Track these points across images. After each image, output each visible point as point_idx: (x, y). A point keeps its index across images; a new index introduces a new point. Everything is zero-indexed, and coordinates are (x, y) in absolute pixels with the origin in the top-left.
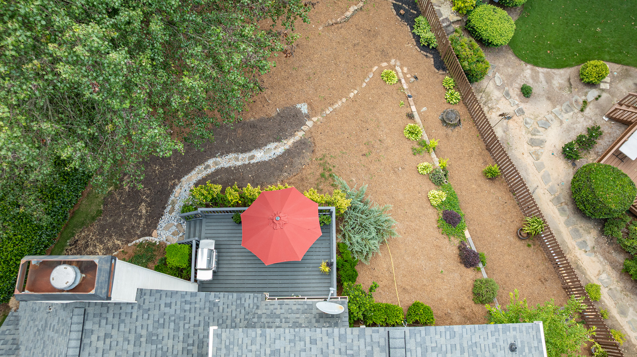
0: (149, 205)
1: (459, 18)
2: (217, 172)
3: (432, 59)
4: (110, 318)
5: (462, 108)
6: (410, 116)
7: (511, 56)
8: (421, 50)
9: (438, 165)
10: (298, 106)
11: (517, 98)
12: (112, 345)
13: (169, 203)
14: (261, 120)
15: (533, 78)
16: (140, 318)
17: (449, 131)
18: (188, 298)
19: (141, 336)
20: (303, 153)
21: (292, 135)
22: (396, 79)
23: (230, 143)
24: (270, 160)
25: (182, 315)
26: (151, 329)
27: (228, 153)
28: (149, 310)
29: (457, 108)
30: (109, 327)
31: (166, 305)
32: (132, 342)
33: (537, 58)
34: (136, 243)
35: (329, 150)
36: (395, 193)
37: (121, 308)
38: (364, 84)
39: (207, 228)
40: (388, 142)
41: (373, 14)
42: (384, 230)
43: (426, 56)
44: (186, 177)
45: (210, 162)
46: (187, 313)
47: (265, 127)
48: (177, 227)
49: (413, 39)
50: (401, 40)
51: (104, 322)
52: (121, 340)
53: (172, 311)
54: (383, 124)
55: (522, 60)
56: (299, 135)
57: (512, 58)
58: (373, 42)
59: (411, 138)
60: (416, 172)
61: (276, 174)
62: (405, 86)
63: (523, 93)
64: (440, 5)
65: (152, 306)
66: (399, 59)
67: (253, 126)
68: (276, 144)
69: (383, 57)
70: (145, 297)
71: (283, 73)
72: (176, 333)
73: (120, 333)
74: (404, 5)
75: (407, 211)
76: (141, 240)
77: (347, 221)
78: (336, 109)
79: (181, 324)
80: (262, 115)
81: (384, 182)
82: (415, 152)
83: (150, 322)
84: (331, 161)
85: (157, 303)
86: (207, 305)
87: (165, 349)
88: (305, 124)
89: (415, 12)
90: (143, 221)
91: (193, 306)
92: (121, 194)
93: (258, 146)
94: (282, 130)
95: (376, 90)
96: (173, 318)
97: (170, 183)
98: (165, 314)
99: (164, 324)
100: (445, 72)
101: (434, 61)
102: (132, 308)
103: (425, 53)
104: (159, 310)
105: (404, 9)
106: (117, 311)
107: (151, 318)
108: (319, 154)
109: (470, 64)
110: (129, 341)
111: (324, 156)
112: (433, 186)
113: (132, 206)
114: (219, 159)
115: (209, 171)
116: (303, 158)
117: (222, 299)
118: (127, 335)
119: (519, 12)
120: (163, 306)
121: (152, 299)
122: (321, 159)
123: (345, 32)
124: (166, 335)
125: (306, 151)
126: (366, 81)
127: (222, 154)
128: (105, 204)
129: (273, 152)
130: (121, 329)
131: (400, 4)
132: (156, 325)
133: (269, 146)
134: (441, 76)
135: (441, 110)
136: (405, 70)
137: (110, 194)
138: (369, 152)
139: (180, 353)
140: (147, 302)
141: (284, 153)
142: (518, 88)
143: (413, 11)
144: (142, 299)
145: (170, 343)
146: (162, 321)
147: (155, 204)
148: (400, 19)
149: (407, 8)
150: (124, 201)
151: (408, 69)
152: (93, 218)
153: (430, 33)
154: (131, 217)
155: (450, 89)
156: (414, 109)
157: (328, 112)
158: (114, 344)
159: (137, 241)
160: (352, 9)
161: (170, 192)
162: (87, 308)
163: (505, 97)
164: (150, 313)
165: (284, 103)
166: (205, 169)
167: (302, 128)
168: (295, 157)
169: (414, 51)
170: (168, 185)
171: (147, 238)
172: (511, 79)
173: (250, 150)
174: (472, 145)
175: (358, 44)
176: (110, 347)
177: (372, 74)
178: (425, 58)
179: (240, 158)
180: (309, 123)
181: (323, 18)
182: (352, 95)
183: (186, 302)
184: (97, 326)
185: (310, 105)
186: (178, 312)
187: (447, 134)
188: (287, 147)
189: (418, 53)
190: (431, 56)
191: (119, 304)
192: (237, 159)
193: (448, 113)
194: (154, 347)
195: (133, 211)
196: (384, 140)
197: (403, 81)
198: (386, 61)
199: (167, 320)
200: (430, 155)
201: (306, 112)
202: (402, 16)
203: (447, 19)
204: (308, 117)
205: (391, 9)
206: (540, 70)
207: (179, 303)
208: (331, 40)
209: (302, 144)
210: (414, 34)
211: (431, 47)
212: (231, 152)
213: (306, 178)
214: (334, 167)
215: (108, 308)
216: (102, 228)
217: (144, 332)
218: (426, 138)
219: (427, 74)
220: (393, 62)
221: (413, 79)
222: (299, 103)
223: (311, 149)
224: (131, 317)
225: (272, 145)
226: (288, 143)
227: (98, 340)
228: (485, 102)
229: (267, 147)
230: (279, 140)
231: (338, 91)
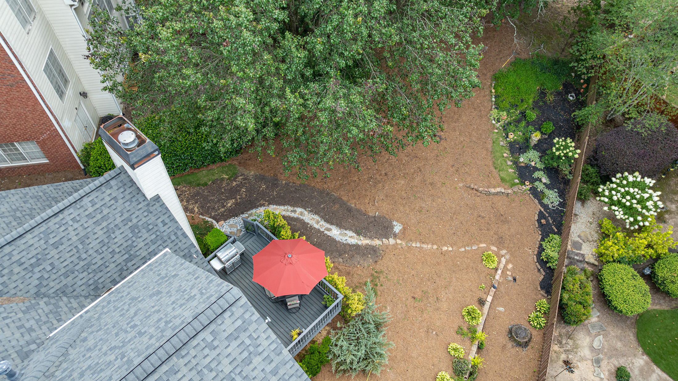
0: (236, 204)
1: (596, 263)
2: (297, 220)
3: (542, 277)
4: (127, 192)
5: (539, 336)
6: (481, 302)
7: (631, 335)
8: (538, 262)
9: (471, 357)
10: (395, 223)
11: (607, 373)
12: (112, 206)
13: (248, 213)
14: (358, 211)
15: (641, 370)
16: (141, 211)
17: (510, 344)
18: (179, 233)
19: (131, 221)
20: (368, 257)
21: (371, 238)
22: (494, 266)
23: (324, 208)
24: (339, 241)
25: (165, 238)
26: (140, 223)
27: (316, 213)
28: (151, 213)
29: (535, 333)
30: (122, 196)
31: (163, 221)
32: (123, 218)
33: (661, 358)
34: (205, 219)
35: (390, 271)
36: (412, 347)
37: (138, 194)
38: (463, 249)
39: (252, 243)
40: (444, 305)
41: (516, 206)
42: (373, 361)
43: (539, 270)
44: (275, 206)
45: (299, 210)
46: (169, 241)
47: (356, 217)
48: (238, 230)
49: (537, 249)
50: (525, 242)
51: (122, 190)
52: (119, 209)
53: (162, 229)
54: (451, 289)
55: (642, 346)
56: (377, 242)
57: (631, 336)
58: (498, 225)
59: (466, 317)
60: (445, 346)
61: (334, 254)
62: (497, 277)
63: (617, 374)
64: (586, 241)
65: (155, 213)
66: (511, 254)
67: (349, 210)
68: (354, 234)
69: (498, 242)
70: (157, 203)
71: (403, 193)
72: (150, 243)
73: (122, 206)
74: (549, 218)
75: (409, 371)
76: (210, 219)
77: (349, 326)
78: (423, 248)
79: (159, 242)
80: (363, 209)
81: (412, 331)
82: (459, 332)
83: (144, 220)
84: (384, 280)
85: (159, 215)
86: (186, 251)
87: (135, 244)
88: (388, 239)
89: (556, 230)
90: (223, 210)
91: (177, 241)
92: (228, 184)
93: (340, 225)
94: (367, 229)
95: (469, 261)
96: (158, 233)
97: (261, 202)
98: (156, 225)
99: (150, 230)
100: (546, 295)
101: (543, 279)
102: (144, 201)
103: (539, 267)
104: (156, 220)
105: (547, 221)
106: (134, 193)
107: (148, 218)
108: (378, 267)
109: (570, 299)
110: (122, 215)
111: (381, 272)
112: (451, 370)
113: (226, 196)
114: (306, 213)
115: (292, 215)
116: (364, 260)
117: (199, 259)
118: (125, 211)
119: (674, 305)
120: (160, 220)
121: (159, 209)
122: (376, 272)
123: (479, 201)
124: (144, 237)
125: (371, 258)
126: (467, 248)
127: (311, 211)
128: (213, 182)
129: (347, 238)
130: (125, 204)
131: (547, 215)
132: (145, 225)
133: (347, 232)
134: (540, 296)
135: (517, 322)
136: (510, 266)
137: (223, 179)
138: (420, 299)
139: (140, 257)
140: (155, 207)
141: (353, 245)
142: (615, 366)
143: (554, 228)
144: (154, 203)
145: (142, 244)
146: (151, 227)
147: (240, 206)
148: (537, 226)
149: (551, 222)
150: (225, 190)
151: (513, 268)
152: (199, 185)
153: (556, 254)
154: (219, 202)
155: (539, 311)
156: (489, 299)
157: (414, 245)
158: (114, 207)
159: (207, 218)
160: (498, 190)
161: (256, 207)
162: (123, 173)
163: (593, 362)
164: (150, 214)
165: (386, 212)
166: (291, 211)
167: (384, 239)
168: (359, 254)
169: (530, 258)
170: (259, 202)
171: (214, 222)
172: (614, 353)
173: (332, 224)
174: (523, 375)
175: (483, 217)
176: (110, 206)
177: (476, 248)
178: (536, 270)
179: (321, 223)
180: (392, 241)
181: (469, 179)
182: (445, 248)
183: (175, 234)
184: (117, 188)
185: (404, 229)
186: (165, 234)
187: (505, 345)
188: (360, 243)
189: (532, 262)
190: (544, 273)
191: (140, 190)
192: (318, 222)
193: (520, 328)
194: (131, 235)
195: (223, 199)
196: (441, 301)
197: (499, 272)
198: (498, 248)
199: (154, 230)
200: (471, 345)
201: (397, 232)
202: (541, 225)
203: (583, 255)
204: (395, 236)
205: (536, 213)
206: (658, 371)
207: (171, 229)
208: (462, 198)
209: (373, 251)
210: (541, 245)
211: (548, 265)
212: (319, 215)
213: (353, 275)
214: (381, 285)
215: (132, 186)
216: (198, 194)
217: (135, 221)
218: (480, 329)
219: (528, 285)
220: (504, 252)
221: (510, 278)
222: (397, 221)
223: (377, 259)
224: (137, 205)
225: (350, 233)
226: (363, 241)
227: (109, 195)
228: (568, 351)
229: (346, 232)
230: (358, 234)
231: (436, 237)
